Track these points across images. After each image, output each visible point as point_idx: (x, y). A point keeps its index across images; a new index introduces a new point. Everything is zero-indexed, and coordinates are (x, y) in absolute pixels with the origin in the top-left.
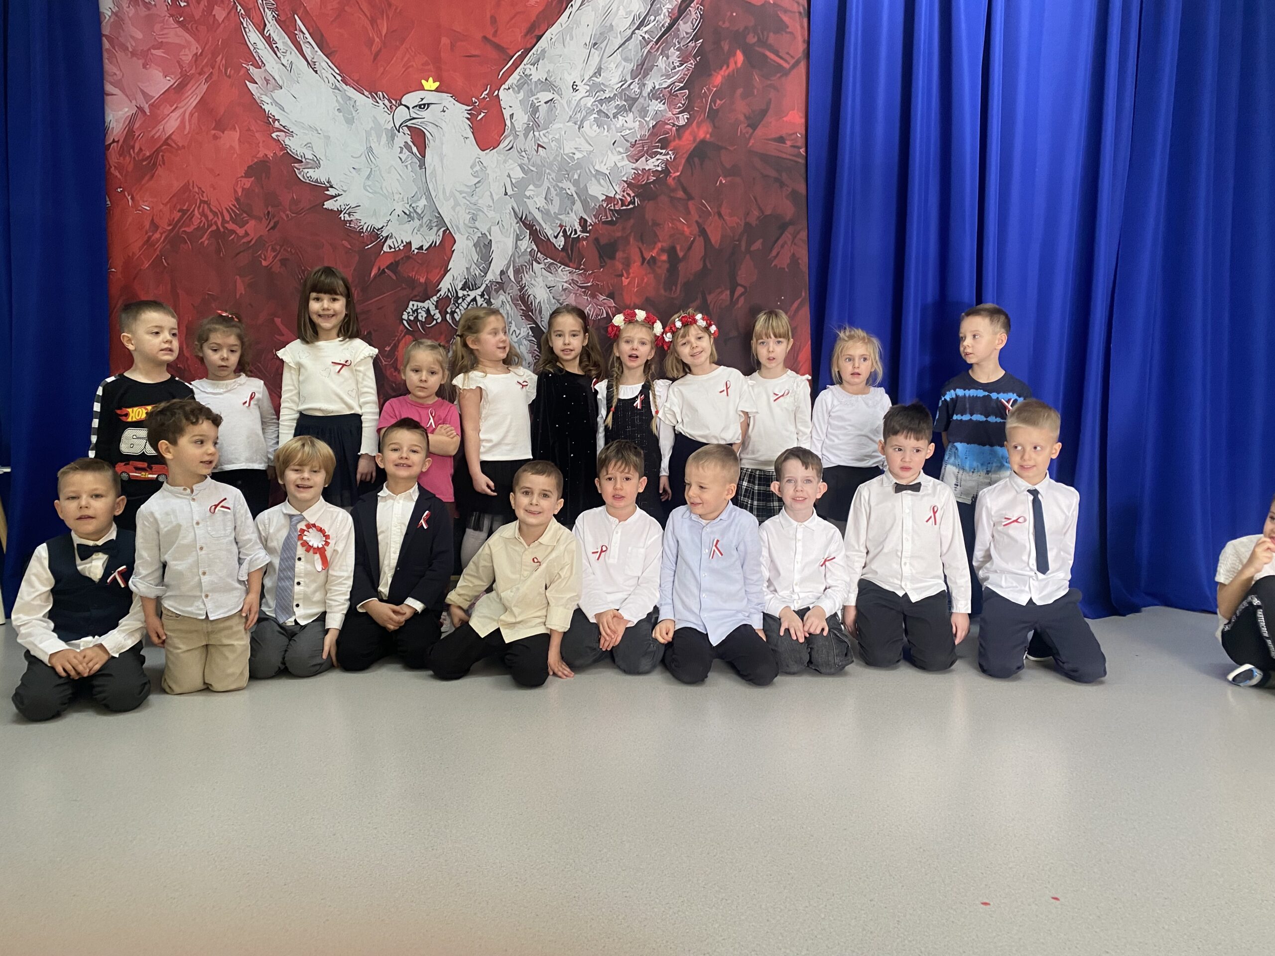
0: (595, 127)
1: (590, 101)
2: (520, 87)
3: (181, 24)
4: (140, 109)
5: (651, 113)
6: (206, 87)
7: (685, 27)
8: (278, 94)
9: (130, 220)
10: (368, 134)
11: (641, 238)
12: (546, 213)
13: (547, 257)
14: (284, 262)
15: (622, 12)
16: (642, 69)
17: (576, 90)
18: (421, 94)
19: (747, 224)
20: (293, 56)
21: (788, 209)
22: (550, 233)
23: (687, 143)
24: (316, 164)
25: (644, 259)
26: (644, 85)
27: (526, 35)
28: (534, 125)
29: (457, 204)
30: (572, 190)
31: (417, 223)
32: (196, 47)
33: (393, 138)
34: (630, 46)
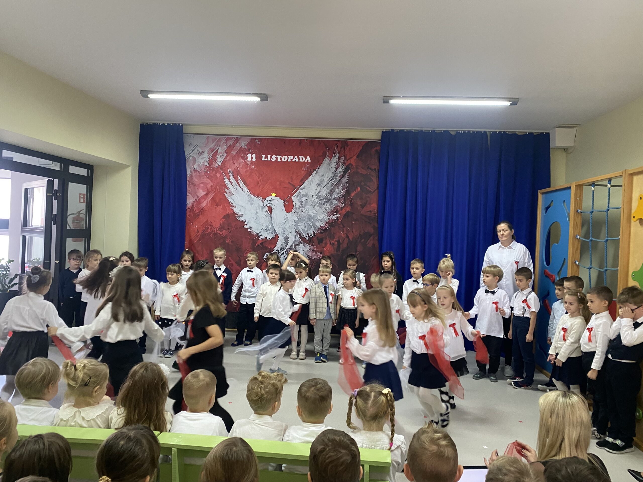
0: (318, 207)
1: (317, 200)
2: (298, 196)
3: (208, 178)
4: (196, 200)
5: (334, 204)
6: (213, 195)
7: (344, 180)
8: (233, 197)
9: (191, 230)
10: (256, 208)
11: (330, 237)
12: (303, 230)
13: (304, 242)
14: (232, 242)
15: (326, 176)
16: (331, 192)
17: (313, 197)
18: (271, 197)
19: (360, 234)
20: (237, 186)
21: (372, 231)
22: (304, 235)
23: (344, 212)
24: (242, 215)
25: (330, 243)
26: (332, 196)
27: (300, 182)
28: (301, 206)
29: (280, 227)
30: (311, 224)
31: (268, 232)
32: (211, 184)
33: (263, 209)
34: (329, 185)
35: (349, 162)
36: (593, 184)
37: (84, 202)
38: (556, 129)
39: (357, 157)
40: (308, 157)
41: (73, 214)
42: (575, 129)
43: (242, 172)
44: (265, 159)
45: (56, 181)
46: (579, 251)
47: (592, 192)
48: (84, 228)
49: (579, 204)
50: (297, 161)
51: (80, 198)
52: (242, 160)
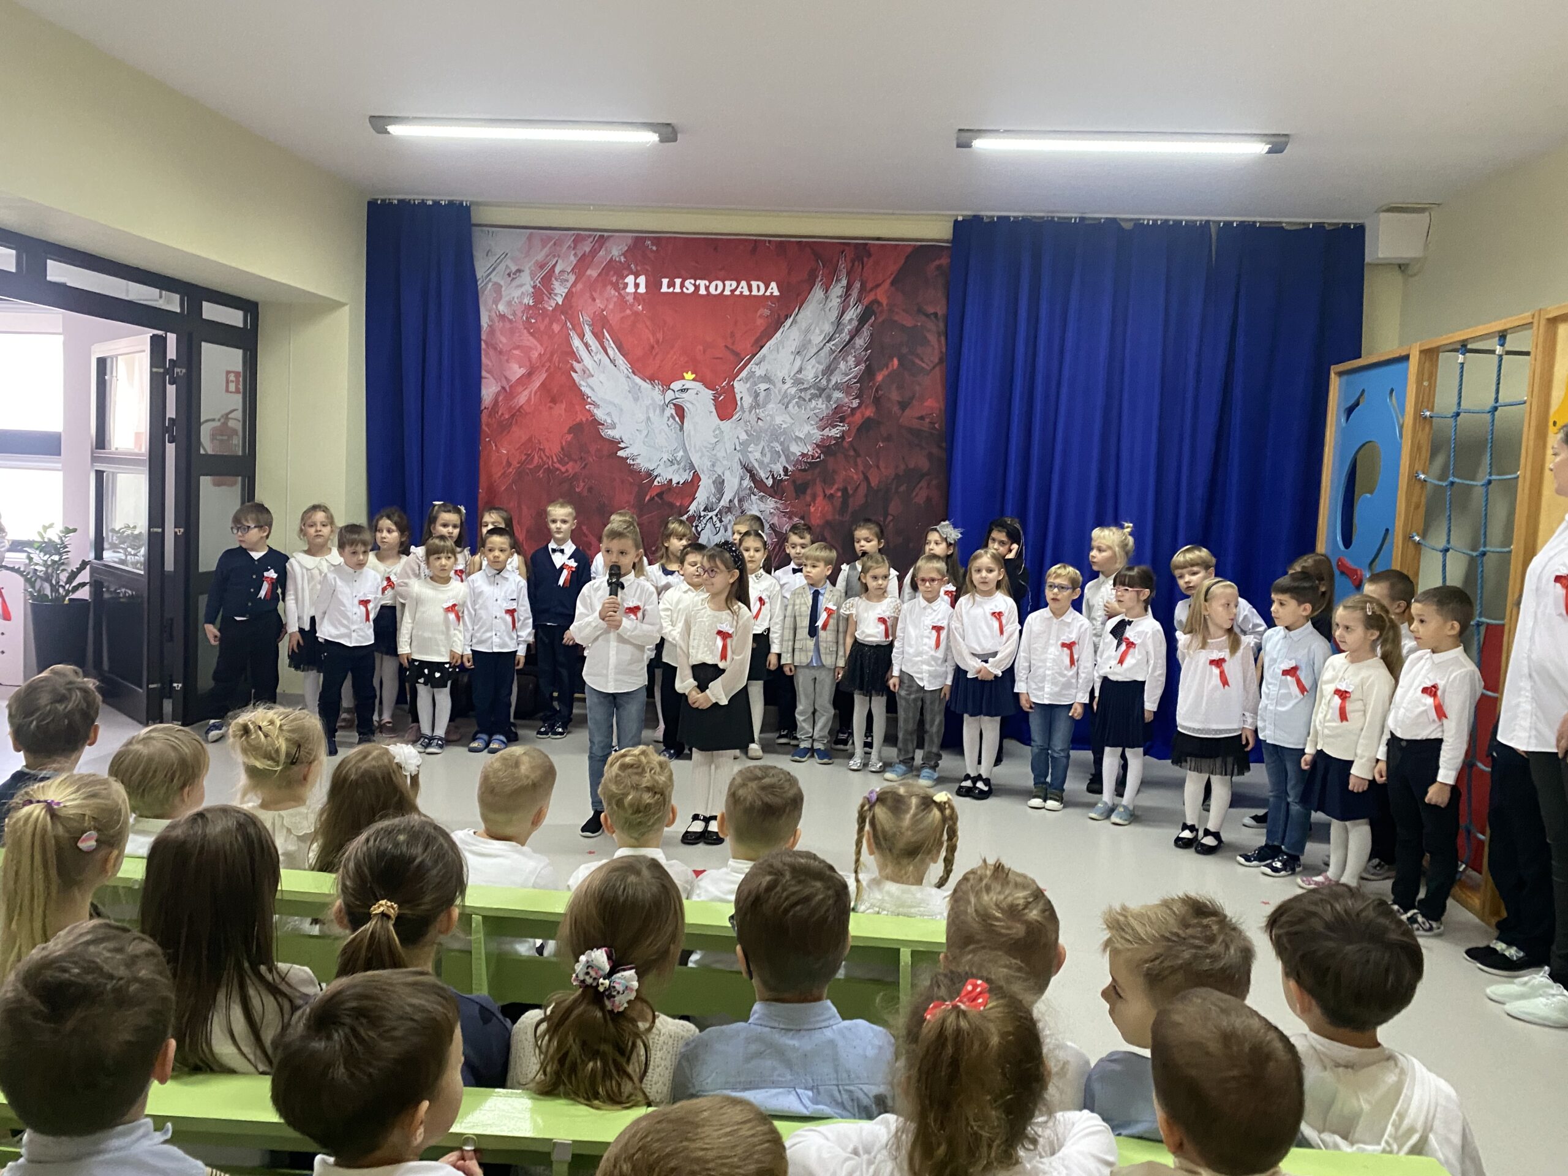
0: (796, 407)
1: (793, 391)
2: (747, 379)
3: (531, 334)
4: (503, 388)
5: (834, 399)
6: (544, 376)
7: (859, 342)
8: (590, 381)
9: (493, 459)
10: (648, 408)
11: (824, 481)
12: (761, 463)
13: (760, 491)
14: (590, 489)
15: (818, 331)
16: (829, 371)
17: (784, 383)
18: (682, 382)
19: (897, 474)
20: (602, 356)
21: (925, 464)
22: (763, 475)
23: (858, 418)
24: (613, 426)
25: (825, 495)
26: (830, 380)
27: (753, 344)
28: (756, 405)
29: (703, 455)
30: (779, 448)
31: (676, 467)
32: (540, 349)
33: (663, 410)
34: (822, 353)
35: (871, 297)
36: (1463, 347)
37: (237, 391)
38: (1384, 216)
39: (892, 284)
40: (773, 285)
41: (213, 420)
42: (1427, 214)
43: (614, 319)
44: (669, 287)
45: (172, 338)
46: (1422, 510)
47: (1459, 366)
48: (240, 453)
49: (1426, 397)
50: (746, 292)
51: (227, 382)
52: (613, 292)
